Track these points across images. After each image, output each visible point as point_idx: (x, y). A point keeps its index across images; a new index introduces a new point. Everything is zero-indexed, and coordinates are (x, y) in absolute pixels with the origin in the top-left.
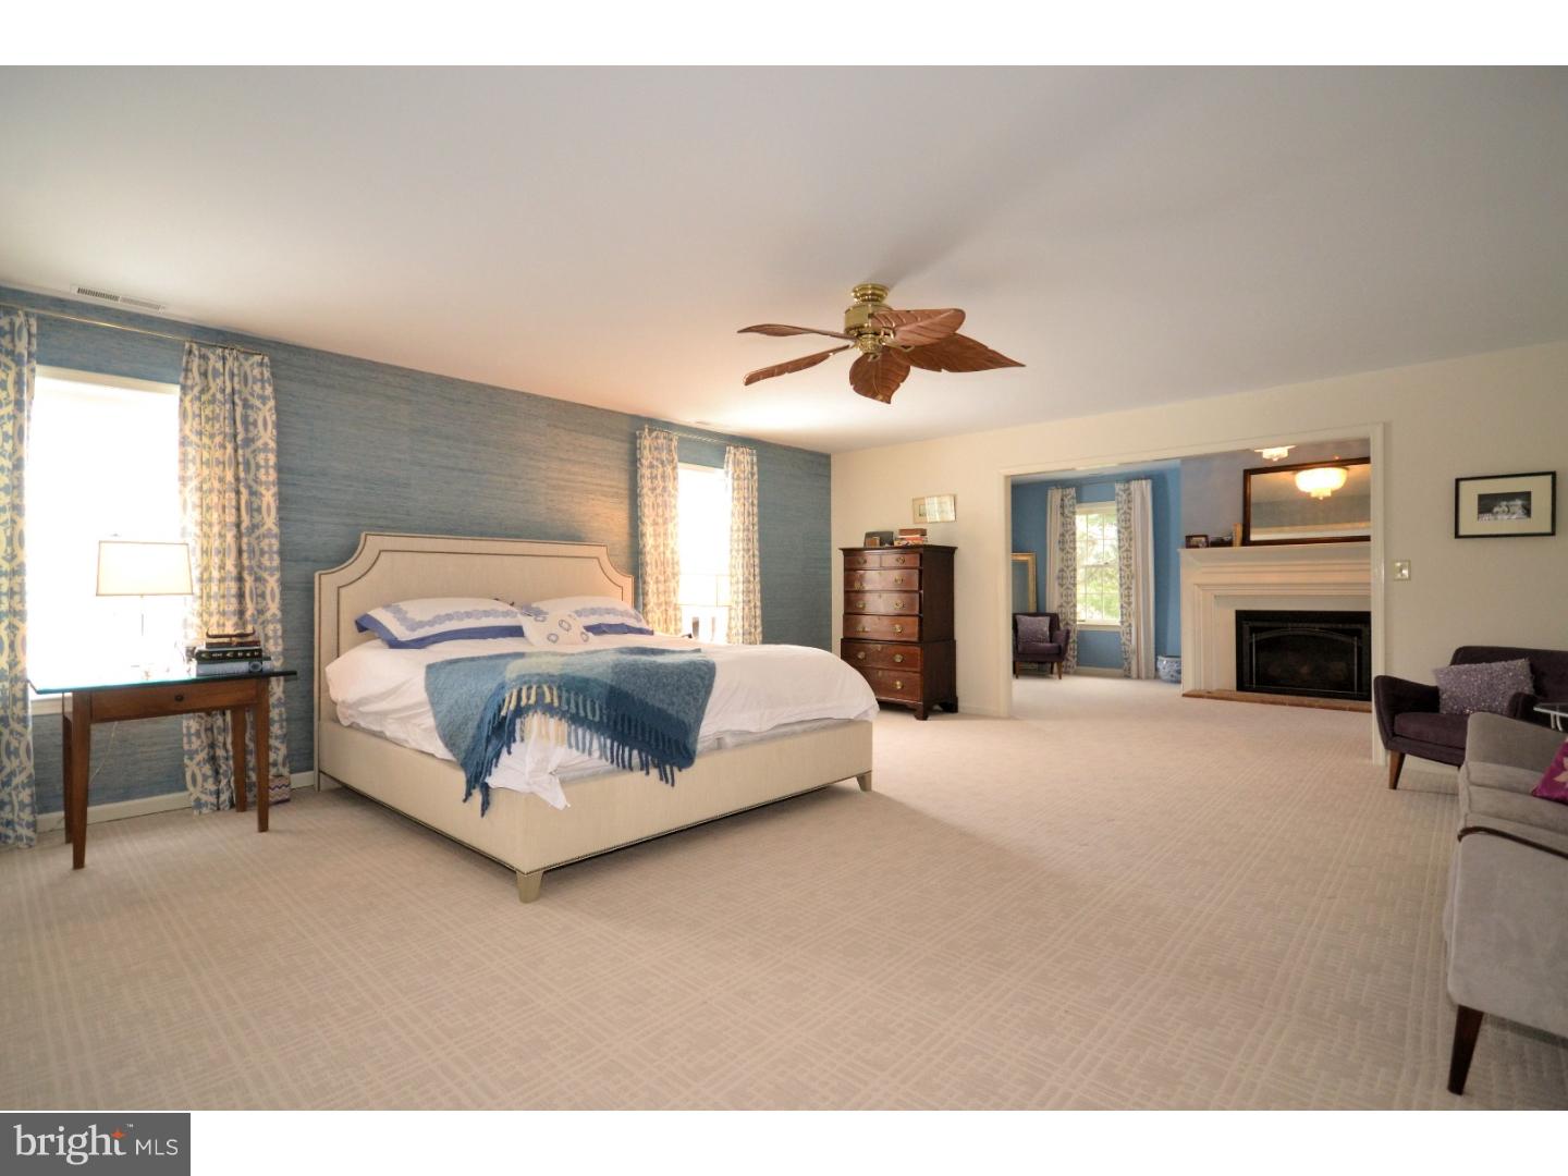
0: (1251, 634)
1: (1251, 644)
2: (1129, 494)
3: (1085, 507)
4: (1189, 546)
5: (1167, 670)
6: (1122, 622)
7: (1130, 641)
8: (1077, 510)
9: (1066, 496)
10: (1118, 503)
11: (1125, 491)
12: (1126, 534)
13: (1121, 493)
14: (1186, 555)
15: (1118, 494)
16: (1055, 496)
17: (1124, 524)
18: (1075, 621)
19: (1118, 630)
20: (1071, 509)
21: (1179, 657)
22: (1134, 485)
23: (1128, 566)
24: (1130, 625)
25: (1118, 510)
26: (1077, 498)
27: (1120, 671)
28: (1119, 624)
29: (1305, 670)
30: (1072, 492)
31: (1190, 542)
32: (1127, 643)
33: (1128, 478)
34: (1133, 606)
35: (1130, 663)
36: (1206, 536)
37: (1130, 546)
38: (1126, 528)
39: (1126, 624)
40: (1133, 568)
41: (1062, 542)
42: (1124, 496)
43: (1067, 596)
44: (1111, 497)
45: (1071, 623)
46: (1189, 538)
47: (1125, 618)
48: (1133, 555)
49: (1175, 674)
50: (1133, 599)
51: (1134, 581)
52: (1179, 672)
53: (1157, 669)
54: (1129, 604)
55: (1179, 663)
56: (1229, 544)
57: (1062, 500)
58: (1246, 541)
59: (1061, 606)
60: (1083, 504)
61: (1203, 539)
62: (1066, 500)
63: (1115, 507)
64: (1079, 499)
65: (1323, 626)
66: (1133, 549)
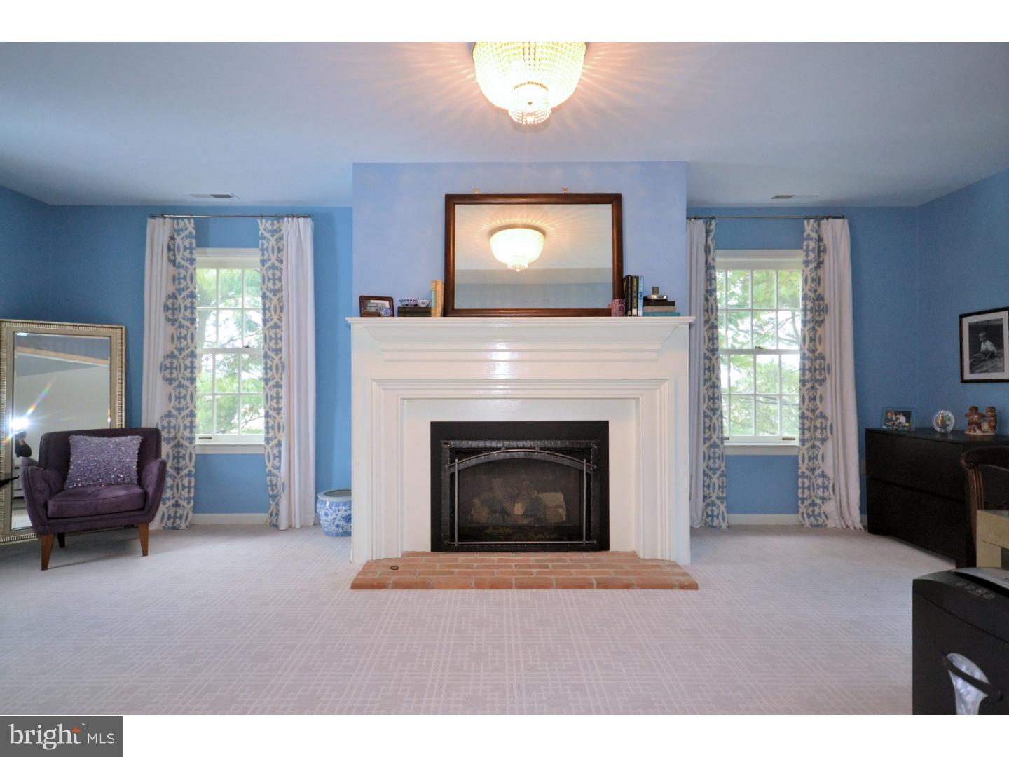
0: (452, 461)
1: (452, 475)
2: (281, 238)
3: (212, 254)
4: (364, 313)
5: (330, 518)
6: (268, 440)
7: (279, 468)
8: (199, 259)
9: (178, 231)
10: (263, 250)
11: (273, 232)
12: (275, 300)
13: (267, 235)
14: (360, 327)
15: (263, 238)
16: (159, 231)
17: (270, 285)
18: (192, 440)
19: (261, 451)
20: (187, 254)
21: (347, 492)
22: (288, 225)
23: (278, 351)
24: (279, 445)
25: (263, 262)
26: (197, 238)
27: (262, 518)
28: (263, 443)
29: (518, 509)
30: (190, 226)
31: (366, 307)
32: (275, 471)
33: (279, 215)
34: (284, 413)
35: (277, 504)
36: (390, 300)
37: (280, 319)
38: (275, 292)
39: (274, 442)
40: (284, 354)
41: (171, 308)
42: (273, 241)
43: (178, 398)
44: (252, 241)
45: (186, 443)
46: (364, 299)
47: (271, 434)
48: (284, 334)
49: (343, 523)
50: (283, 403)
51: (285, 376)
52: (348, 519)
53: (317, 517)
54: (279, 410)
55: (349, 505)
56: (425, 312)
57: (172, 238)
58: (449, 309)
59: (169, 415)
60: (209, 250)
61: (387, 303)
62: (178, 240)
63: (257, 259)
64: (202, 239)
65: (547, 444)
66: (284, 324)
